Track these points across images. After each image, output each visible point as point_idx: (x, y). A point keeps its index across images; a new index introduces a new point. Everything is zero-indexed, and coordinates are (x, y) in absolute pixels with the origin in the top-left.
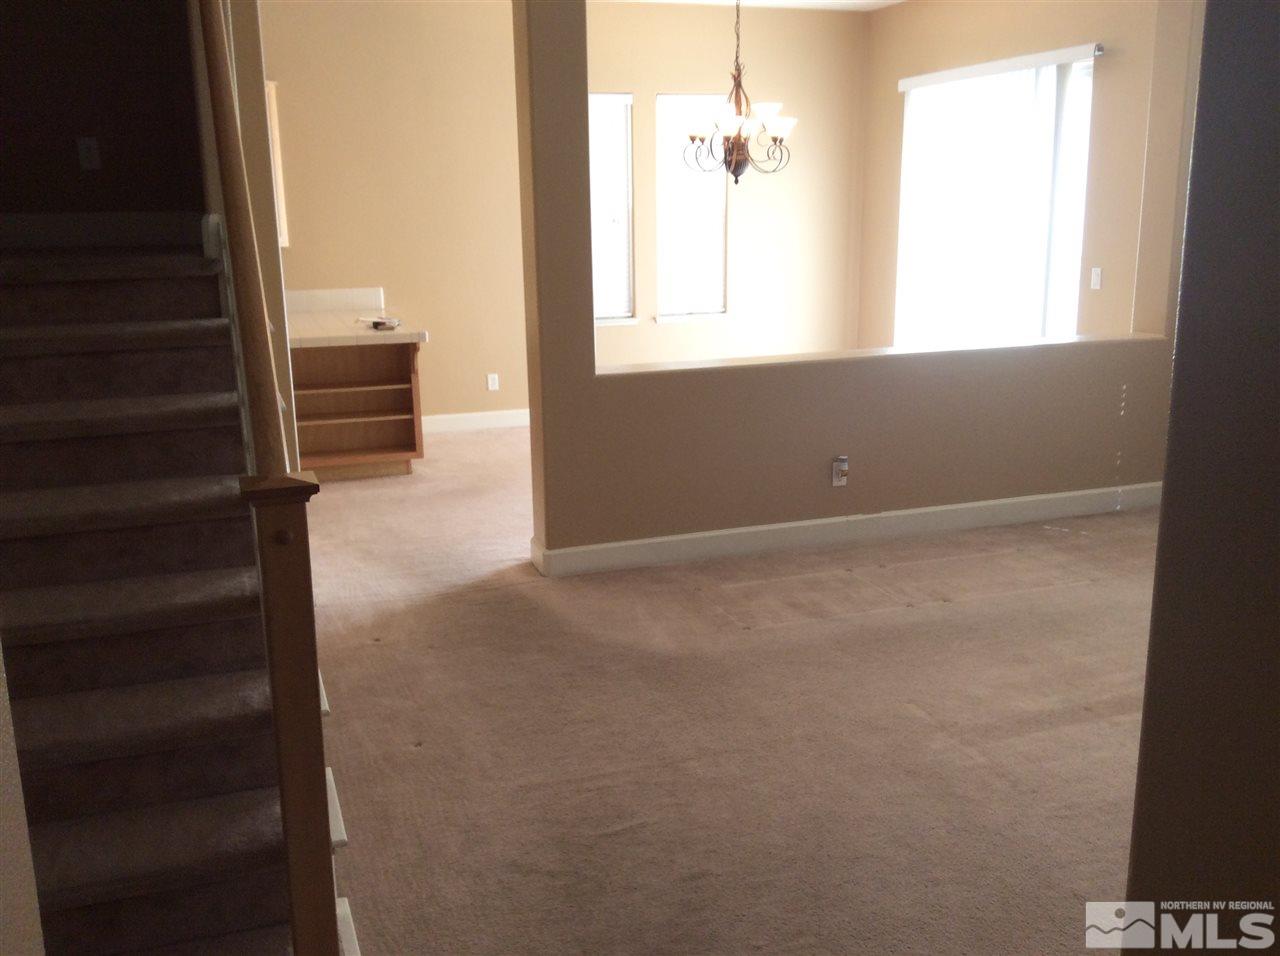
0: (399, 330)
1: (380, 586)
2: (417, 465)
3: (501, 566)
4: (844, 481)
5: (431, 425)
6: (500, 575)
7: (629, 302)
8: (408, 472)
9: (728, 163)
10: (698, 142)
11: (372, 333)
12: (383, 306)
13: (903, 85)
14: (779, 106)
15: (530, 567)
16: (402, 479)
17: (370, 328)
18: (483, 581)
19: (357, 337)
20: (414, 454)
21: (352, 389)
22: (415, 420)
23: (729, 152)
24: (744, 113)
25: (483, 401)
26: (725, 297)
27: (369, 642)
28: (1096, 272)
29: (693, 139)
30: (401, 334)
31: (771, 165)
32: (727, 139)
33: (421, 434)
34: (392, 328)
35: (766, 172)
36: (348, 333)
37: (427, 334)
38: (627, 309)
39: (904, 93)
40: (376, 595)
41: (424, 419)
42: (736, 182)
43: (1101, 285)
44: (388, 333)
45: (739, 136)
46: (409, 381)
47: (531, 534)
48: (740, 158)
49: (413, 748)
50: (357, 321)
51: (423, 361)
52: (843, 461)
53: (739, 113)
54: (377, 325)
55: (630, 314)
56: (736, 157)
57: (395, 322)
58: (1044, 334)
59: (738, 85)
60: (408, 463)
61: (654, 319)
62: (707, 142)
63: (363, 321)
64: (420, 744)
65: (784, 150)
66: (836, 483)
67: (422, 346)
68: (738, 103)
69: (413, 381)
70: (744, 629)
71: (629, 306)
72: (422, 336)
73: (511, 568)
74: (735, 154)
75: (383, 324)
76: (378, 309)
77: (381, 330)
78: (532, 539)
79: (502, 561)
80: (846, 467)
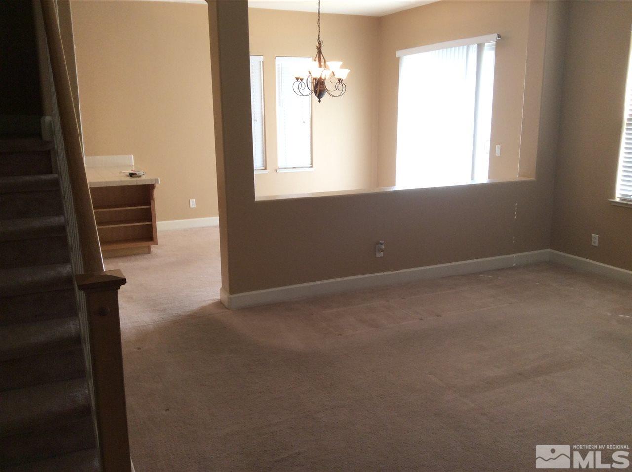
0: (143, 178)
1: (138, 317)
2: (153, 248)
3: (204, 304)
4: (382, 254)
5: (161, 226)
6: (204, 309)
7: (263, 162)
8: (149, 252)
9: (316, 92)
10: (299, 81)
11: (129, 179)
12: (133, 165)
13: (399, 54)
14: (341, 63)
15: (219, 304)
16: (146, 256)
17: (128, 176)
18: (195, 313)
19: (121, 181)
20: (152, 242)
21: (118, 209)
22: (153, 224)
23: (316, 86)
24: (323, 66)
25: (188, 213)
26: (312, 159)
27: (135, 350)
28: (498, 147)
29: (297, 79)
30: (145, 179)
31: (337, 93)
32: (315, 79)
33: (156, 232)
34: (140, 176)
35: (335, 96)
36: (117, 179)
37: (159, 179)
38: (262, 166)
39: (399, 58)
40: (136, 322)
41: (157, 223)
42: (320, 101)
43: (501, 154)
44: (139, 179)
45: (321, 77)
46: (149, 204)
47: (220, 286)
48: (321, 89)
49: (164, 412)
50: (121, 172)
51: (157, 194)
52: (381, 244)
53: (321, 66)
54: (132, 175)
55: (264, 168)
56: (319, 88)
57: (141, 173)
58: (472, 178)
59: (320, 52)
60: (149, 248)
61: (276, 170)
62: (305, 81)
63: (124, 173)
64: (168, 410)
65: (344, 86)
66: (378, 255)
67: (156, 185)
68: (320, 62)
69: (152, 204)
70: (338, 335)
71: (263, 164)
72: (156, 180)
73: (210, 305)
74: (319, 86)
75: (135, 174)
76: (131, 166)
77: (134, 177)
78: (221, 289)
79: (204, 301)
80: (383, 247)
